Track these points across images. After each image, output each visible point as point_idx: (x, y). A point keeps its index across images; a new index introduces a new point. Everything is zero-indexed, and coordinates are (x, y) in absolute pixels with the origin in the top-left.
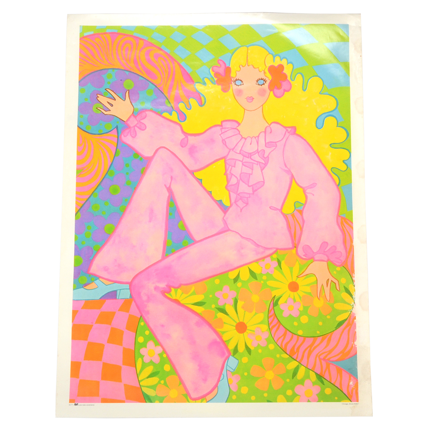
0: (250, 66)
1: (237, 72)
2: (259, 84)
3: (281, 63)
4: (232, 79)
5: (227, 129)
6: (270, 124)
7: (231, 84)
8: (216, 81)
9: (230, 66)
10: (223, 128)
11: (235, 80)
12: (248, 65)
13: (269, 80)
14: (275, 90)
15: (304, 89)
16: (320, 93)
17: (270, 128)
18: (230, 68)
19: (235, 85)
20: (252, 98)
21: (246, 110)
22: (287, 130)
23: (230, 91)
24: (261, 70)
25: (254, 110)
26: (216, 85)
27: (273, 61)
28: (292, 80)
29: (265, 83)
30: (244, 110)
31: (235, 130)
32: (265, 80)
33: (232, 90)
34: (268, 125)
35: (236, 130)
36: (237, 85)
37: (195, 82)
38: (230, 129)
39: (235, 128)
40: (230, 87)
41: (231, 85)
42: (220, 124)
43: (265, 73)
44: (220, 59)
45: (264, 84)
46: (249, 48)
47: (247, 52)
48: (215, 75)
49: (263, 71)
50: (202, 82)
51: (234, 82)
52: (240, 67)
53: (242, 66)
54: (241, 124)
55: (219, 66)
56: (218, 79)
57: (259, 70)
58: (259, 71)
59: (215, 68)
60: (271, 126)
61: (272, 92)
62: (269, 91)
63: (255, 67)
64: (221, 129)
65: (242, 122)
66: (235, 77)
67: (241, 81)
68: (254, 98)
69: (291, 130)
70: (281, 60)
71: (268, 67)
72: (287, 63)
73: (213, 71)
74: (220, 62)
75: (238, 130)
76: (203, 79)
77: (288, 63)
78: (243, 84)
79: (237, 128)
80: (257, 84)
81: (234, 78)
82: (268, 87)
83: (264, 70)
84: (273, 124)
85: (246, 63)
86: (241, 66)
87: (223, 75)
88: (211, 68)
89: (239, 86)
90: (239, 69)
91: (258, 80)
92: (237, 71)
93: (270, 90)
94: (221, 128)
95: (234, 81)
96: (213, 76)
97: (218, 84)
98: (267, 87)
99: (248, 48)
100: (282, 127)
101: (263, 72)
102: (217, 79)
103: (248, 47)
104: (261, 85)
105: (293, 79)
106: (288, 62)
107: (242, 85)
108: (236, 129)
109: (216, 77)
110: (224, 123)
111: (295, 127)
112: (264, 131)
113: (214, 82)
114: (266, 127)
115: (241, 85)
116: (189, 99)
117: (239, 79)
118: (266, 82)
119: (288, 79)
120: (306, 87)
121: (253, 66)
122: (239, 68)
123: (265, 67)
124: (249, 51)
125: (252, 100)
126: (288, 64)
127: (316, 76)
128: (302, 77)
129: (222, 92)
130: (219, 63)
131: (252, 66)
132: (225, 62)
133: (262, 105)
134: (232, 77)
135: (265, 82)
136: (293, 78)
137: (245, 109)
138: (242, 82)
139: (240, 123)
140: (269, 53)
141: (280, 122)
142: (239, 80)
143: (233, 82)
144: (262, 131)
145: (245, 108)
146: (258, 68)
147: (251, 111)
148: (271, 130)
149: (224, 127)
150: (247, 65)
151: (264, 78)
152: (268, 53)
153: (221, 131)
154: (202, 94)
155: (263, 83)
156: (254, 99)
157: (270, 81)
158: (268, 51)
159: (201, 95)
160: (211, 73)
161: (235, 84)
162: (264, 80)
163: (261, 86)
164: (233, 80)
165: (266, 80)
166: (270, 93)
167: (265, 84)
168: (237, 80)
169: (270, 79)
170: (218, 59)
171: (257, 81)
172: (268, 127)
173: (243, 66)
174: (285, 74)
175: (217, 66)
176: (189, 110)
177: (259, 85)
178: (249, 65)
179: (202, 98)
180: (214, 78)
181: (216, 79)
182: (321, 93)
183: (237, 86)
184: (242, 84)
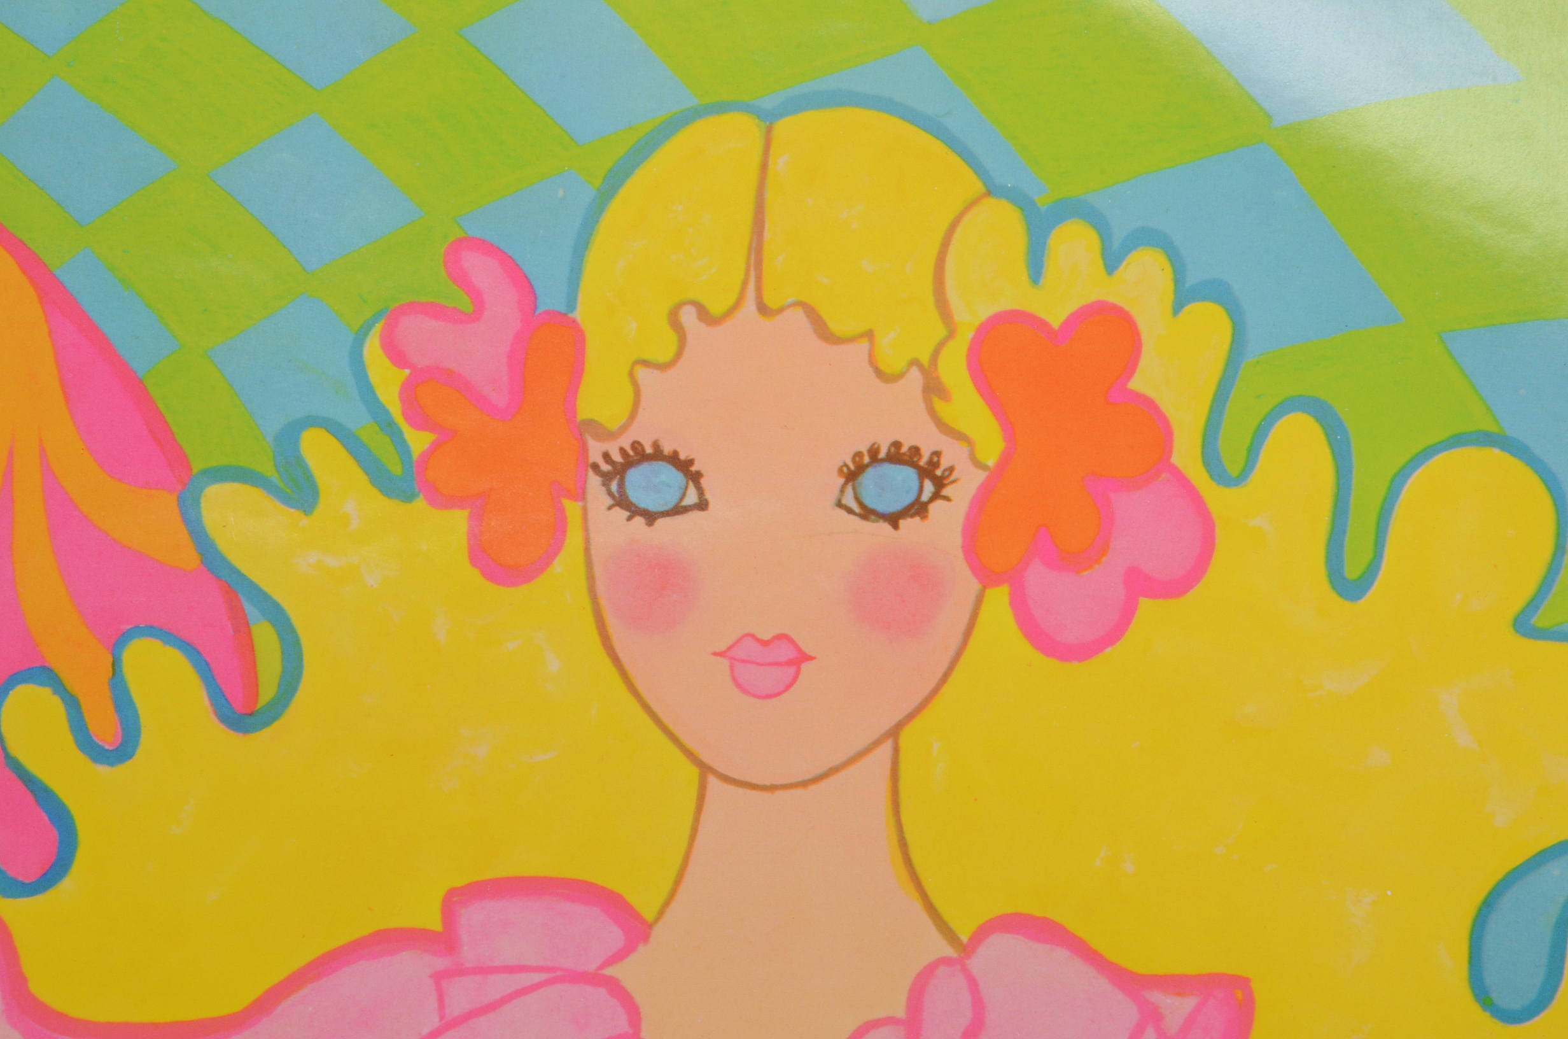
0: (781, 310)
1: (641, 372)
2: (871, 503)
3: (1112, 298)
4: (584, 449)
5: (501, 985)
6: (965, 937)
7: (580, 495)
8: (426, 456)
9: (578, 315)
10: (460, 971)
11: (617, 458)
12: (763, 309)
13: (978, 465)
14: (1038, 576)
15: (1353, 570)
16: (1524, 625)
17: (973, 984)
18: (574, 325)
19: (621, 514)
20: (785, 652)
21: (712, 780)
22: (1152, 1016)
23: (558, 566)
24: (892, 361)
25: (804, 784)
26: (420, 503)
27: (1021, 272)
28: (1220, 476)
29: (936, 496)
30: (694, 772)
31: (588, 990)
32: (933, 464)
33: (580, 558)
34: (949, 952)
35: (602, 992)
36: (635, 511)
37: (197, 466)
38: (537, 978)
39: (592, 968)
40: (560, 527)
41: (572, 508)
42: (435, 924)
43: (933, 389)
44: (475, 232)
45: (918, 508)
46: (785, 127)
47: (764, 166)
48: (408, 393)
49: (915, 373)
50: (267, 468)
51: (607, 478)
52: (675, 323)
53: (703, 313)
54: (657, 933)
55: (464, 303)
56: (445, 435)
57: (872, 361)
58: (879, 373)
59: (414, 329)
60: (978, 963)
61: (999, 598)
62: (975, 586)
63: (835, 326)
64: (439, 978)
65: (661, 913)
66: (624, 428)
67: (684, 466)
68: (807, 649)
69: (1190, 1021)
70: (1112, 262)
71: (965, 336)
72: (1169, 297)
73: (395, 354)
74: (473, 262)
75: (616, 989)
76: (287, 441)
77: (1182, 299)
78: (702, 505)
79: (609, 971)
80: (849, 500)
81: (606, 435)
82: (957, 539)
83: (925, 360)
84: (1000, 945)
85: (745, 283)
86: (688, 317)
87: (501, 399)
88: (378, 328)
89: (661, 523)
90: (663, 346)
91: (860, 469)
92: (645, 363)
93: (987, 577)
94: (441, 963)
95: (606, 467)
96: (395, 410)
97: (440, 499)
98: (954, 539)
99: (769, 131)
100: (1103, 984)
101: (915, 380)
102: (434, 447)
103: (768, 118)
104: (893, 520)
105: (1234, 470)
106: (1179, 280)
107: (695, 515)
108: (596, 979)
109: (418, 418)
110: (472, 916)
111: (1244, 983)
112: (901, 1012)
113: (396, 469)
114: (929, 971)
115: (678, 510)
116: (115, 644)
117: (667, 450)
118: (945, 492)
119: (1177, 459)
120: (1369, 555)
121: (811, 312)
122: (672, 338)
123: (942, 332)
124: (780, 163)
125: (792, 670)
126: (1178, 308)
127: (1485, 439)
128: (1332, 444)
129: (474, 576)
130: (460, 277)
131: (799, 312)
132: (527, 269)
133: (894, 733)
134: (591, 423)
135: (929, 487)
136: (1233, 459)
137: (705, 769)
138: (696, 478)
139: (649, 914)
140: (991, 191)
141: (1076, 927)
142: (658, 455)
143: (594, 481)
144: (880, 1014)
145: (706, 758)
146: (870, 335)
147: (772, 788)
148: (978, 1003)
149: (469, 955)
150: (750, 305)
151: (928, 440)
152: (979, 187)
153: (433, 1003)
154: (266, 597)
155: (909, 499)
156: (805, 667)
157: (981, 476)
158: (980, 171)
159: (249, 609)
160: (374, 376)
161: (622, 501)
162: (923, 462)
163: (885, 527)
164: (595, 456)
165: (945, 463)
166: (979, 600)
167: (935, 508)
168: (637, 456)
169: (991, 461)
170: (457, 233)
171: (852, 475)
172: (942, 970)
173: (716, 308)
174: (1149, 405)
175: (435, 311)
176: (103, 770)
177: (867, 513)
178: (772, 300)
179: (264, 635)
180: (409, 433)
181: (419, 441)
182: (1541, 620)
183: (639, 521)
184: (692, 498)
